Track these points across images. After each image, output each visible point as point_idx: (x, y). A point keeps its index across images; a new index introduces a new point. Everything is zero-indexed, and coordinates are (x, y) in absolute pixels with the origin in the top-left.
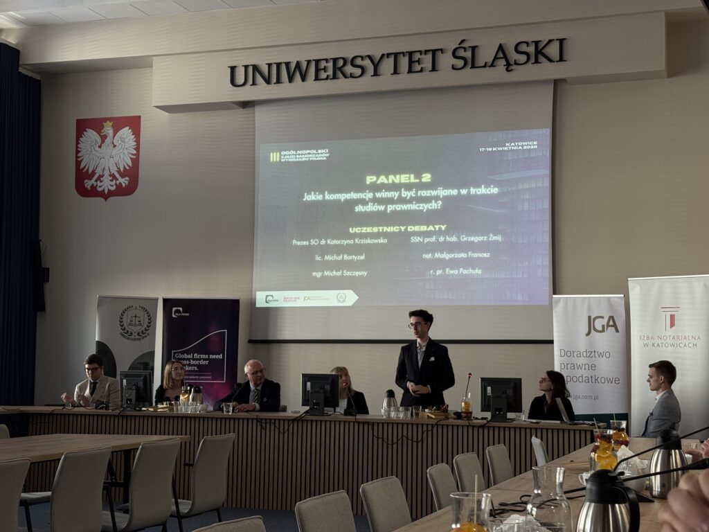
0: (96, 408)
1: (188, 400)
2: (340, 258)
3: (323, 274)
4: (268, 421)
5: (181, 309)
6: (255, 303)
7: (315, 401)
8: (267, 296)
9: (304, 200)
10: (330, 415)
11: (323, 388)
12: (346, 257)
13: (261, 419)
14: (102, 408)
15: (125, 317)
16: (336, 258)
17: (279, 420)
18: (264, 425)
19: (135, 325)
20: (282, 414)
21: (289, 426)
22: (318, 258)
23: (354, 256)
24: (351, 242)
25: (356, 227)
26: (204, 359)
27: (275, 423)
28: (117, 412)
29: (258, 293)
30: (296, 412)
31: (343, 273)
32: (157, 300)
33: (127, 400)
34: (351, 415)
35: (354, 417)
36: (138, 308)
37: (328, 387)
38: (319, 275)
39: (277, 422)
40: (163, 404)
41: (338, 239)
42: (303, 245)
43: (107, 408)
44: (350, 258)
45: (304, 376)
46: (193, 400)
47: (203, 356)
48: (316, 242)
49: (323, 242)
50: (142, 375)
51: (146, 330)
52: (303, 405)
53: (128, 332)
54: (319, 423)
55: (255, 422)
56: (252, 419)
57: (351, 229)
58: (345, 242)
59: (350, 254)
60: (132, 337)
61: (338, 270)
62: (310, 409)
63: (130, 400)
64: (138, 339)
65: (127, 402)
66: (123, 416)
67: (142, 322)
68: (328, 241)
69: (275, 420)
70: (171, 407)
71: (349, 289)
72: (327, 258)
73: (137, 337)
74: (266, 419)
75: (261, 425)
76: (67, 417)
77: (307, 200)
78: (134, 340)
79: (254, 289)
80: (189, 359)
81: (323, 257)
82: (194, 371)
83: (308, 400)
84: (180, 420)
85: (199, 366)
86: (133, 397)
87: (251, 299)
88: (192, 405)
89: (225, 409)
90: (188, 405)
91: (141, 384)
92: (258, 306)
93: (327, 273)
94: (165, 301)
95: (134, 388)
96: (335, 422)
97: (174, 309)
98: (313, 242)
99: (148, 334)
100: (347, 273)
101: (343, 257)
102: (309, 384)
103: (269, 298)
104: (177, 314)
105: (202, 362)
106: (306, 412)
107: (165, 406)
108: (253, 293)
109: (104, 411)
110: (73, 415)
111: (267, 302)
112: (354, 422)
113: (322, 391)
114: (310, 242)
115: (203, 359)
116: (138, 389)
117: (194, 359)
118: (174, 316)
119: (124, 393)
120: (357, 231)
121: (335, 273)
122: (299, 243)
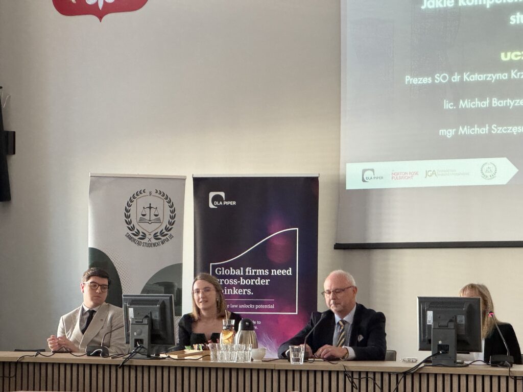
0: (89, 355)
1: (233, 342)
2: (485, 104)
3: (457, 132)
4: (363, 376)
5: (222, 194)
6: (345, 184)
7: (440, 342)
8: (364, 171)
9: (423, 7)
10: (467, 365)
11: (453, 320)
12: (496, 102)
13: (352, 372)
14: (97, 354)
15: (133, 209)
16: (478, 104)
17: (382, 373)
18: (356, 382)
19: (150, 222)
20: (387, 365)
21: (398, 383)
22: (448, 105)
23: (509, 101)
24: (504, 76)
25: (512, 51)
26: (262, 277)
27: (374, 379)
28: (120, 360)
29: (348, 165)
30: (409, 361)
31: (490, 129)
32: (183, 180)
33: (136, 340)
34: (503, 366)
35: (507, 369)
36: (154, 193)
37: (462, 319)
38: (449, 133)
39: (378, 377)
40: (193, 348)
41: (481, 72)
42: (423, 85)
43: (105, 354)
44: (502, 103)
45: (422, 300)
46: (241, 342)
47: (260, 272)
48: (444, 78)
49: (456, 78)
50: (158, 301)
51: (167, 229)
52: (420, 349)
53: (138, 233)
54: (448, 379)
55: (341, 376)
56: (338, 372)
57: (503, 55)
58: (493, 77)
59: (501, 97)
60: (146, 240)
61: (481, 125)
62: (433, 355)
63: (141, 341)
64: (154, 245)
65: (136, 345)
66: (130, 367)
67: (160, 216)
68: (465, 77)
69: (374, 373)
70: (206, 352)
71: (502, 156)
72: (464, 104)
73: (154, 241)
74: (360, 373)
75: (352, 382)
76: (43, 368)
77: (427, 9)
78: (149, 245)
79: (342, 159)
80: (237, 277)
81: (456, 103)
82: (247, 296)
83: (430, 341)
84: (220, 374)
85: (253, 288)
86: (145, 336)
87: (339, 176)
88: (240, 349)
89: (292, 356)
90: (232, 350)
91: (156, 316)
92: (349, 187)
93: (464, 130)
94: (198, 181)
95: (146, 321)
96: (475, 376)
97: (212, 194)
98: (439, 78)
99: (171, 237)
100: (497, 130)
101: (491, 103)
102: (430, 314)
103: (368, 174)
104: (216, 203)
105: (259, 282)
106: (427, 361)
107: (196, 351)
108: (342, 166)
109: (100, 360)
110: (53, 364)
111: (364, 181)
112: (507, 377)
113: (452, 325)
114: (433, 79)
115: (260, 276)
116: (152, 323)
117: (245, 277)
118: (211, 206)
119: (130, 331)
120: (514, 58)
121: (477, 130)
122: (415, 81)
